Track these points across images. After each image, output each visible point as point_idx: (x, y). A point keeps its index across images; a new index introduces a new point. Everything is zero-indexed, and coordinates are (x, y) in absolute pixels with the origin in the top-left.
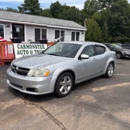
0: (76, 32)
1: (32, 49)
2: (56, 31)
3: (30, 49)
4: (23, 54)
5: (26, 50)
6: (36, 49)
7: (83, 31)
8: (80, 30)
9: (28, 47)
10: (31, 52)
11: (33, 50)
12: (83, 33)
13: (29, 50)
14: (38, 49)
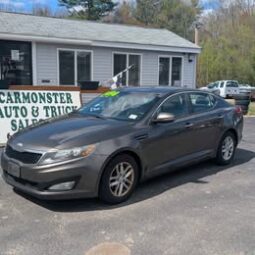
0: (171, 57)
1: (38, 104)
2: (115, 56)
3: (32, 104)
4: (13, 117)
5: (20, 105)
6: (47, 104)
7: (190, 54)
8: (184, 54)
9: (26, 98)
10: (35, 112)
11: (40, 106)
12: (190, 61)
13: (29, 106)
14: (53, 104)
